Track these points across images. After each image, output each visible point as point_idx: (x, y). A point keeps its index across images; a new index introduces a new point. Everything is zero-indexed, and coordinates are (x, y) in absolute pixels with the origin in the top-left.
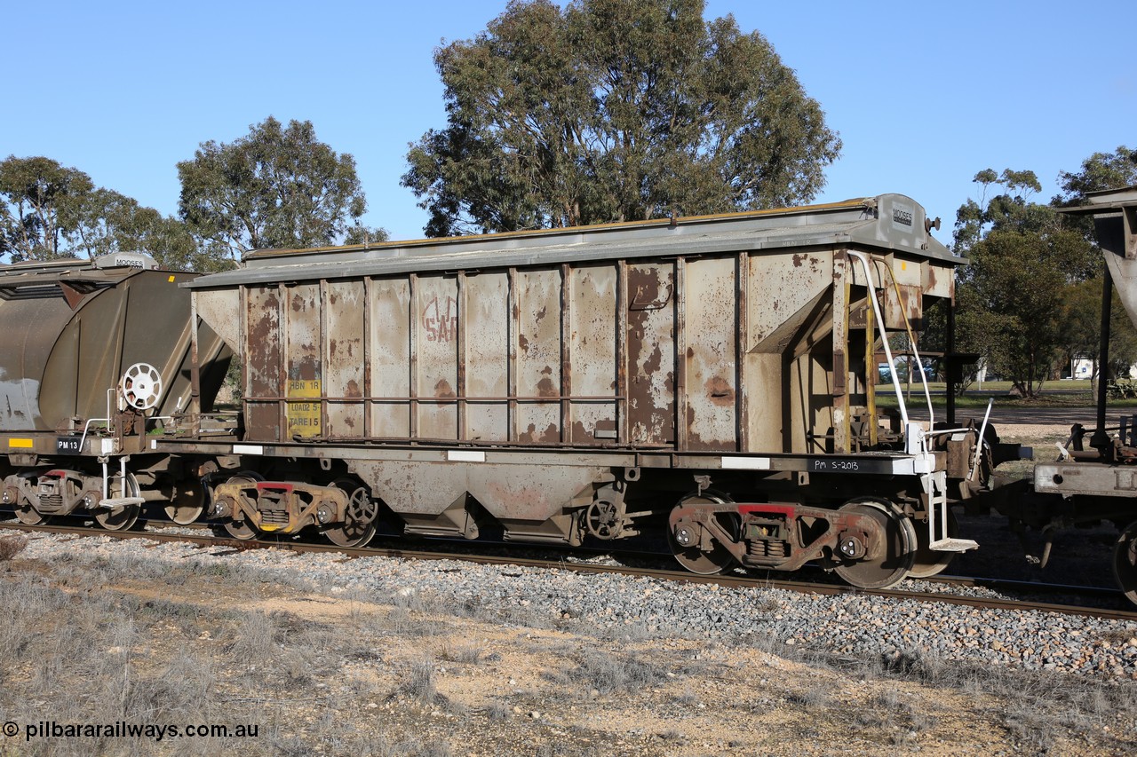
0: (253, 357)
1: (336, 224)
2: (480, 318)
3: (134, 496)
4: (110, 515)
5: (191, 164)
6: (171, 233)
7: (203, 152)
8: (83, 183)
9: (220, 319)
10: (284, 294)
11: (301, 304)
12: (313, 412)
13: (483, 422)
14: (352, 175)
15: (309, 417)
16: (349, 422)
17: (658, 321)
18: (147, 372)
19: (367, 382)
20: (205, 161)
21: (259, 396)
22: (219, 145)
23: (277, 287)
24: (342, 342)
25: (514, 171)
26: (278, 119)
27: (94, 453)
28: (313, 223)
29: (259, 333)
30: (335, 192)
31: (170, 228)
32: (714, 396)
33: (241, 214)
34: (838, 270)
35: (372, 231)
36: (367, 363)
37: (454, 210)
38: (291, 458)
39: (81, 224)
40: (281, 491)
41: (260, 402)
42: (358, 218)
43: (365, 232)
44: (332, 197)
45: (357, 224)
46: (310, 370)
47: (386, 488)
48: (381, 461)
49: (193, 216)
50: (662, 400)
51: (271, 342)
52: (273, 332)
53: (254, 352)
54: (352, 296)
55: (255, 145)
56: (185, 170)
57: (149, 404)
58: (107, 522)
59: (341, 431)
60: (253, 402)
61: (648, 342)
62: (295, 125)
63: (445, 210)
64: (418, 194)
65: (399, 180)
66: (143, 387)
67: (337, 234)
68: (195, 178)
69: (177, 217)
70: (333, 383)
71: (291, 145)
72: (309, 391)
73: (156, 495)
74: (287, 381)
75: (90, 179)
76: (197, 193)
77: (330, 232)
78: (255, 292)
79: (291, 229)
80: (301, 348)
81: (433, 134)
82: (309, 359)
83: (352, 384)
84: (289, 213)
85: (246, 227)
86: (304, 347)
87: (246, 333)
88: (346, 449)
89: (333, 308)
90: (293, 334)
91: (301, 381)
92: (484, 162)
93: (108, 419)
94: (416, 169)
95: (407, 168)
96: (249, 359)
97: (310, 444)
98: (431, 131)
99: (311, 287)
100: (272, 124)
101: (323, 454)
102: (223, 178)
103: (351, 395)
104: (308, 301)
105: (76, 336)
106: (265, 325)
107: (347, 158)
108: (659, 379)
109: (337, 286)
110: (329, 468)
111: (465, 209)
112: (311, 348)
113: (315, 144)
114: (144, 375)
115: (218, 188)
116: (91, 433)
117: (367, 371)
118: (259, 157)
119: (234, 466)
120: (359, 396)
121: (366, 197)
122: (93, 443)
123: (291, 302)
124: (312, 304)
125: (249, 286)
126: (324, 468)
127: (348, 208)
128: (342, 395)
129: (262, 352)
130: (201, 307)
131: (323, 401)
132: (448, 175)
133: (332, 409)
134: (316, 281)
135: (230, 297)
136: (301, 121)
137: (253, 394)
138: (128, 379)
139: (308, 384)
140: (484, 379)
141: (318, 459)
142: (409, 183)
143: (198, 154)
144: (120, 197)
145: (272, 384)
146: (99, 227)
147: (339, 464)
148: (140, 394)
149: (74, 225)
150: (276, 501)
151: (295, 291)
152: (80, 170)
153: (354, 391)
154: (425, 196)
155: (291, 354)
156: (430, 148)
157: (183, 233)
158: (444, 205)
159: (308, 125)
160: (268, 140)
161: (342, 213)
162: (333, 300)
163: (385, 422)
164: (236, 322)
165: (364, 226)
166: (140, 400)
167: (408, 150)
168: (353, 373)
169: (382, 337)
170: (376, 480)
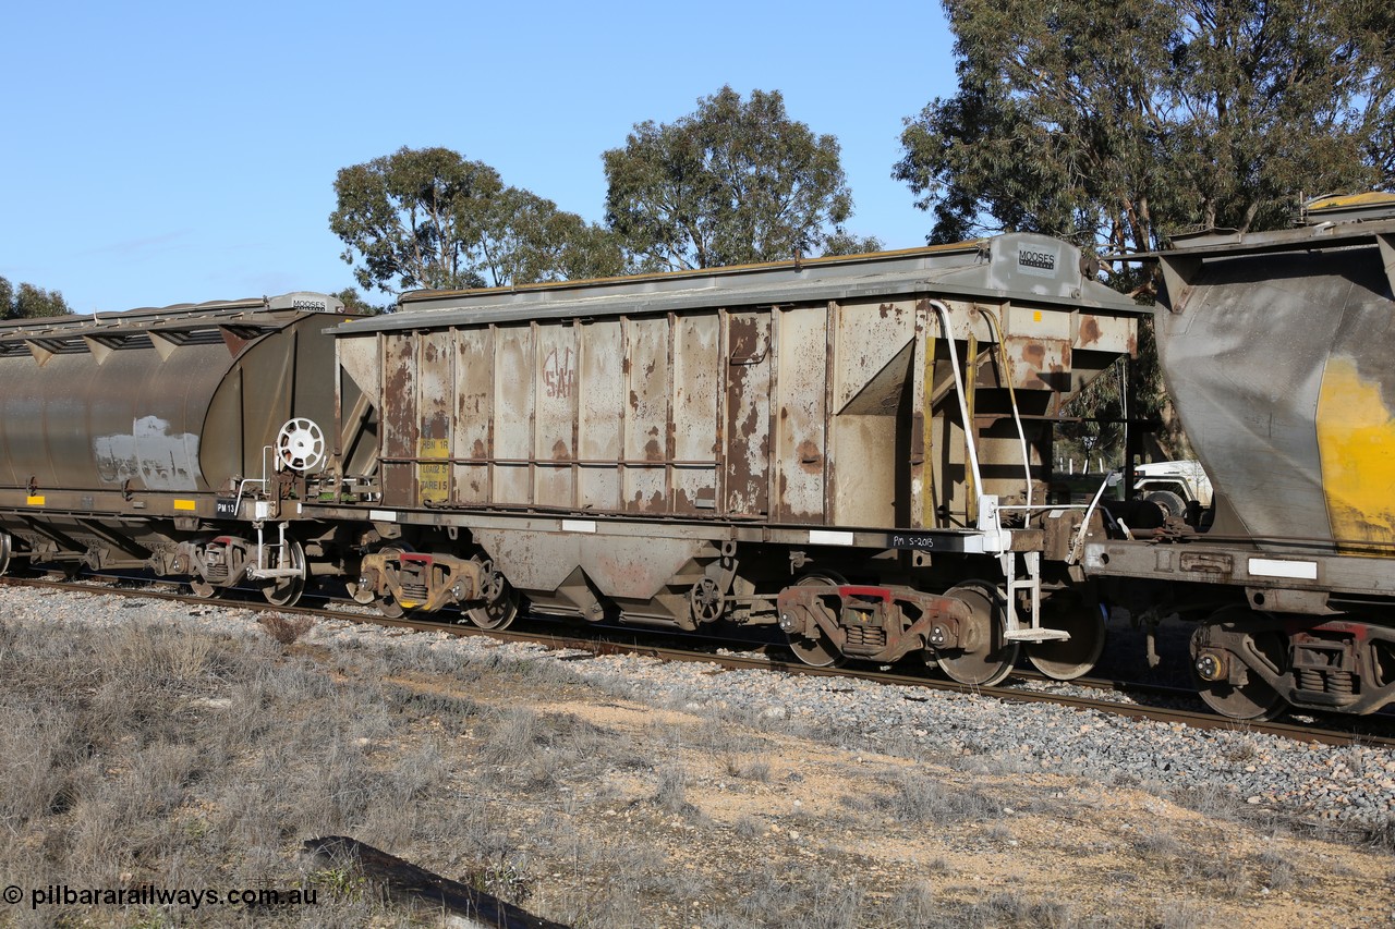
0: (389, 412)
1: (810, 232)
2: (594, 371)
3: (298, 567)
4: (276, 588)
5: (621, 154)
6: (592, 246)
7: (637, 136)
8: (488, 180)
9: (362, 370)
10: (417, 341)
11: (434, 354)
12: (441, 475)
13: (594, 489)
14: (834, 165)
15: (439, 480)
16: (475, 486)
17: (755, 376)
18: (307, 429)
19: (491, 441)
20: (640, 148)
21: (395, 457)
22: (657, 126)
23: (410, 334)
24: (470, 397)
25: (1043, 156)
26: (735, 90)
27: (248, 518)
28: (777, 231)
29: (396, 384)
30: (810, 190)
31: (593, 240)
32: (804, 462)
33: (684, 219)
34: (921, 322)
35: (859, 242)
36: (491, 421)
37: (969, 211)
38: (436, 527)
39: (485, 234)
40: (423, 564)
41: (395, 463)
42: (840, 224)
43: (848, 243)
44: (807, 194)
45: (839, 232)
46: (438, 428)
47: (507, 561)
48: (502, 530)
49: (623, 223)
50: (756, 467)
51: (406, 396)
52: (408, 385)
53: (391, 406)
54: (480, 346)
55: (705, 124)
56: (613, 161)
57: (308, 464)
58: (273, 596)
59: (468, 496)
60: (388, 462)
61: (746, 400)
62: (758, 95)
63: (956, 211)
64: (916, 190)
65: (891, 171)
66: (301, 445)
67: (812, 247)
68: (625, 173)
69: (603, 225)
70: (461, 444)
71: (753, 125)
72: (439, 452)
73: (326, 568)
74: (419, 439)
75: (498, 176)
76: (626, 192)
77: (803, 243)
78: (393, 339)
79: (750, 239)
80: (432, 403)
81: (940, 105)
82: (440, 415)
83: (478, 443)
84: (746, 218)
85: (691, 237)
86: (435, 401)
87: (384, 386)
88: (471, 517)
89: (463, 358)
90: (425, 387)
91: (432, 440)
92: (1003, 143)
93: (264, 480)
94: (914, 154)
95: (901, 154)
96: (385, 414)
97: (438, 510)
98: (938, 100)
99: (442, 334)
100: (728, 96)
101: (449, 521)
102: (662, 170)
103: (477, 456)
104: (440, 351)
105: (237, 386)
106: (402, 377)
107: (828, 141)
108: (755, 442)
109: (467, 333)
110: (455, 538)
111: (986, 209)
112: (442, 403)
113: (784, 123)
114: (304, 431)
115: (654, 185)
116: (246, 495)
117: (491, 429)
118: (710, 141)
119: (395, 537)
120: (483, 458)
121: (852, 195)
122: (247, 505)
123: (425, 351)
124: (444, 353)
125: (388, 333)
126: (452, 538)
127: (827, 210)
128: (468, 456)
129: (398, 407)
130: (344, 355)
131: (451, 461)
132: (954, 162)
133: (460, 472)
134: (445, 328)
135: (368, 345)
136: (767, 91)
137: (389, 454)
138: (285, 437)
139: (438, 443)
140: (596, 441)
141: (445, 528)
142: (904, 175)
143: (631, 139)
144: (535, 199)
145: (406, 442)
146: (506, 238)
147: (465, 532)
148: (297, 453)
149: (476, 236)
150: (416, 574)
151: (428, 338)
152: (488, 164)
153: (480, 452)
154: (925, 193)
155: (425, 410)
156: (934, 123)
157: (609, 247)
158: (954, 205)
159: (776, 99)
160: (722, 119)
161: (818, 218)
162: (463, 350)
163: (507, 487)
164: (374, 372)
165: (848, 235)
166: (297, 460)
167: (902, 129)
168: (477, 432)
169: (506, 391)
170: (498, 551)
